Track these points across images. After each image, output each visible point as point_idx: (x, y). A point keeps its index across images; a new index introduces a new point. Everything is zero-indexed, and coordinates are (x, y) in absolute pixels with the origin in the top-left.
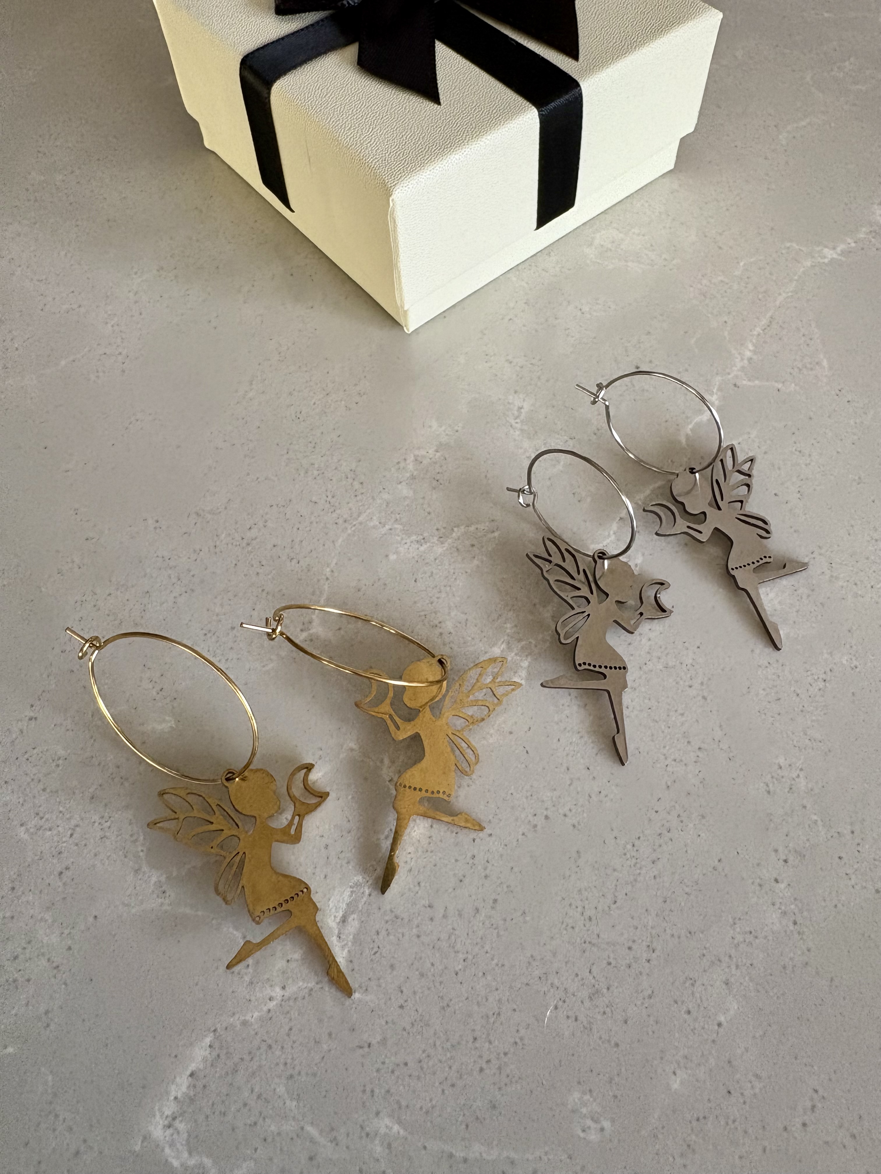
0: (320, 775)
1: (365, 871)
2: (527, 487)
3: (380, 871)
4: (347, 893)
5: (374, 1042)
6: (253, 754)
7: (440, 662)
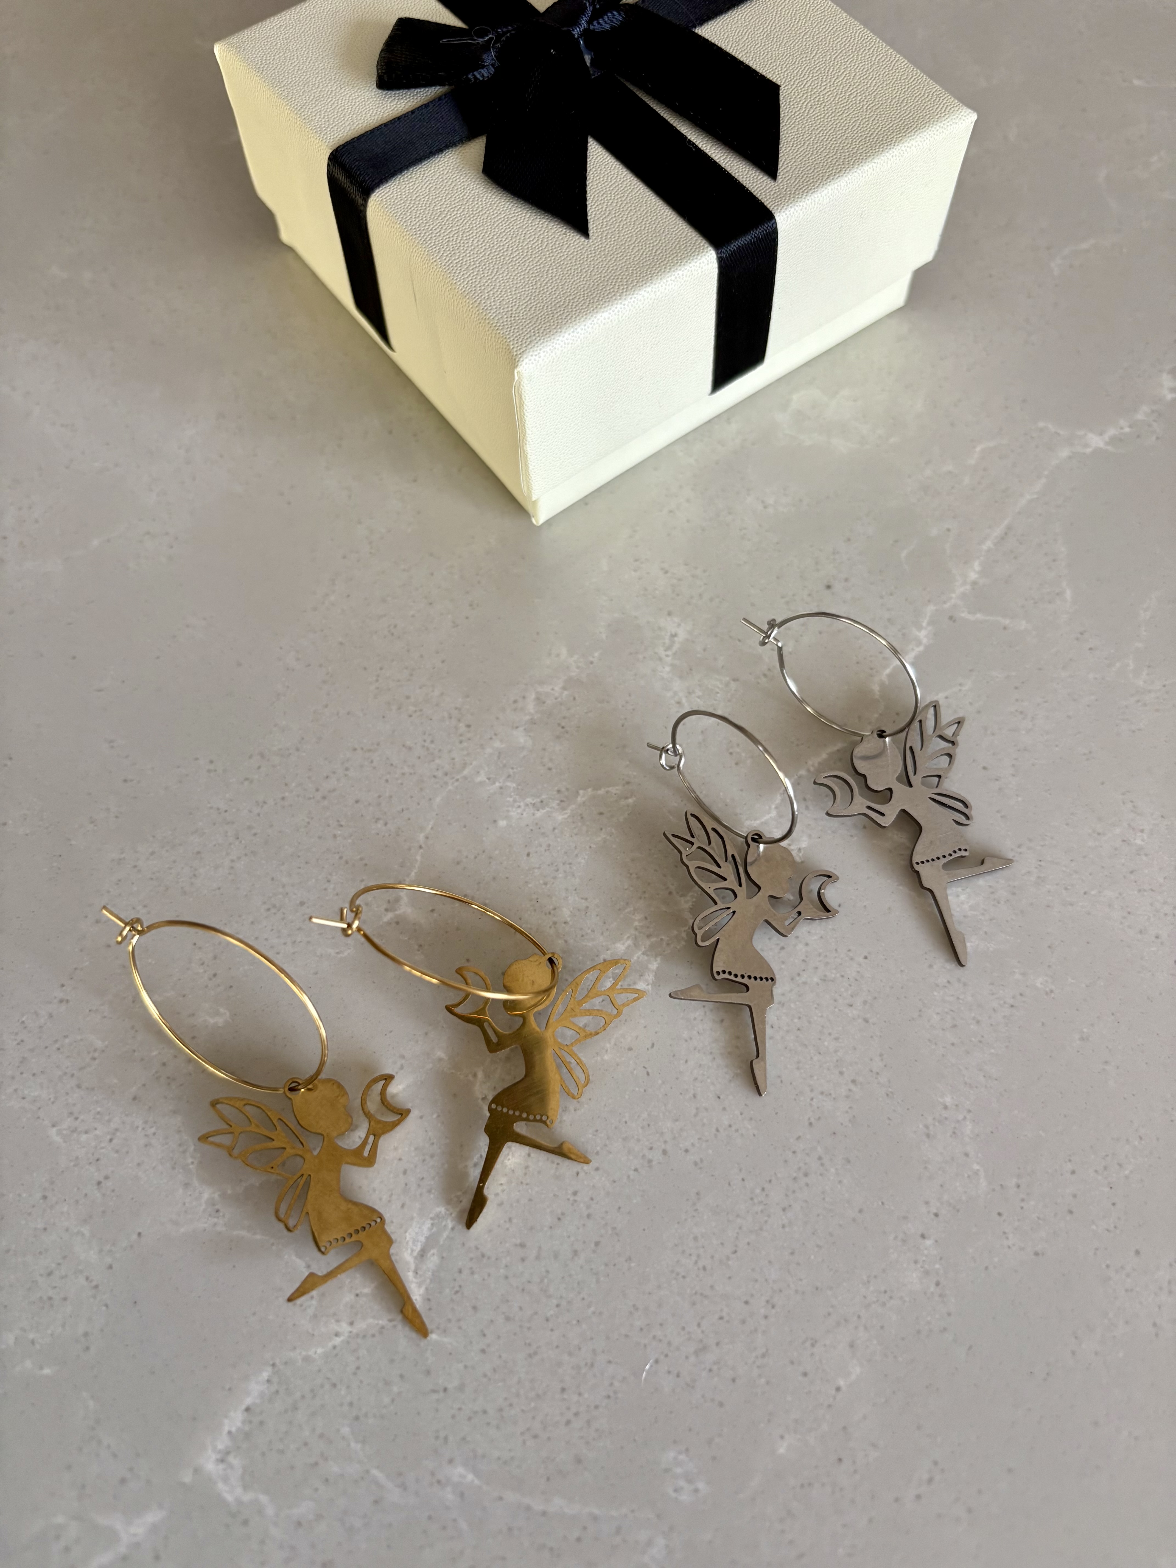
0: (401, 1087)
6: (322, 1064)
7: (551, 961)
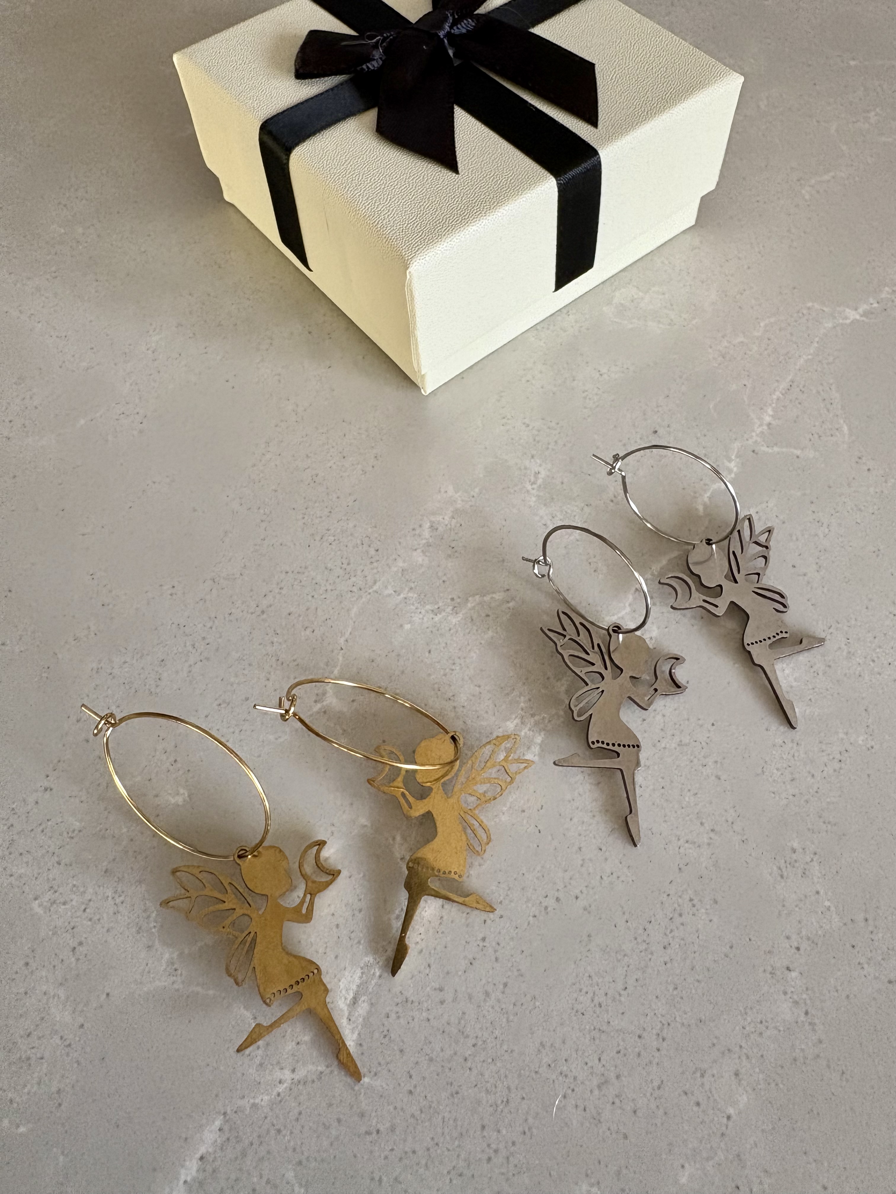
1: (376, 952)
2: (542, 558)
3: (391, 952)
4: (359, 972)
5: (382, 1128)
